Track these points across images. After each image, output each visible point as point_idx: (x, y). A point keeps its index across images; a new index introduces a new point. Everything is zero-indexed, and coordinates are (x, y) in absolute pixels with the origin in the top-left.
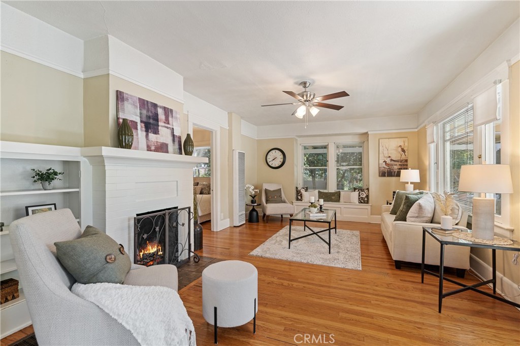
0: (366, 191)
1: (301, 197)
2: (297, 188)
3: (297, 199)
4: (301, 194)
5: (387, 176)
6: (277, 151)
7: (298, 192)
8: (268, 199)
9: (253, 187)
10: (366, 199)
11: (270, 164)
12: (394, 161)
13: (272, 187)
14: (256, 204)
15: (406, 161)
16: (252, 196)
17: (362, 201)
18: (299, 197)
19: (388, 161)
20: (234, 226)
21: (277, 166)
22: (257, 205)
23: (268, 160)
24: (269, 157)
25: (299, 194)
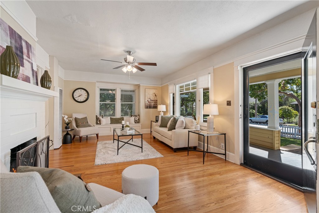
0: (138, 116)
1: (100, 122)
2: (97, 116)
3: (97, 123)
4: (100, 120)
5: (149, 108)
6: (82, 90)
7: (97, 119)
8: (79, 125)
9: (67, 117)
10: (138, 121)
11: (76, 99)
12: (152, 100)
13: (80, 116)
15: (157, 101)
16: (66, 124)
17: (136, 122)
18: (98, 122)
19: (149, 100)
20: (55, 149)
21: (82, 100)
22: (71, 130)
23: (75, 97)
24: (75, 94)
25: (98, 120)
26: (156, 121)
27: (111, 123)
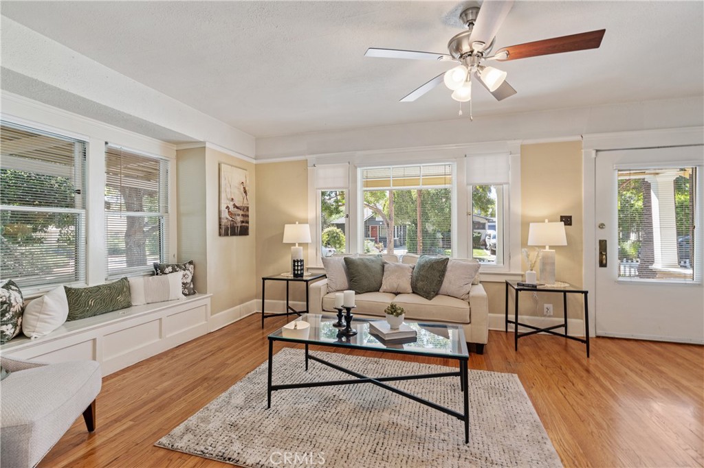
0: (191, 267)
1: (17, 325)
5: (231, 235)
10: (192, 286)
12: (237, 208)
15: (248, 208)
17: (187, 292)
18: (8, 329)
19: (231, 206)
25: (8, 316)
26: (295, 275)
27: (71, 317)
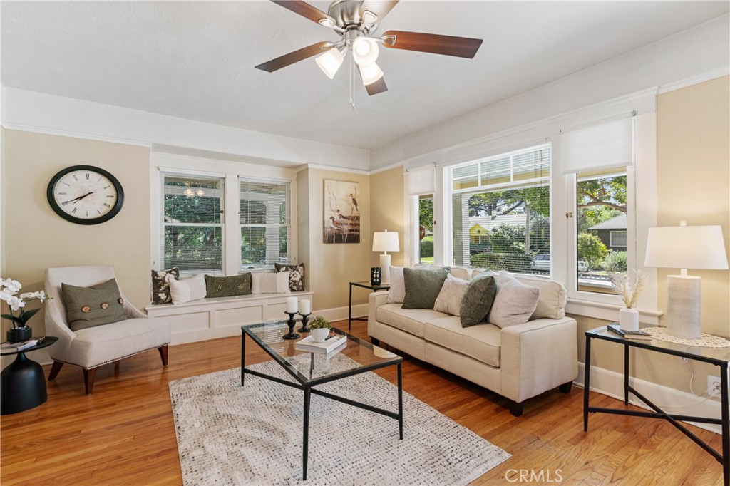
0: (300, 269)
1: (168, 294)
2: (154, 273)
3: (157, 301)
4: (168, 288)
5: (336, 242)
6: (92, 174)
7: (157, 283)
8: (79, 315)
9: (15, 286)
10: (300, 284)
11: (67, 209)
12: (344, 218)
13: (81, 279)
14: (33, 343)
15: (358, 218)
16: (14, 319)
17: (295, 288)
18: (163, 296)
19: (336, 217)
21: (93, 215)
23: (59, 199)
24: (60, 188)
25: (162, 288)
26: (373, 283)
27: (208, 296)
